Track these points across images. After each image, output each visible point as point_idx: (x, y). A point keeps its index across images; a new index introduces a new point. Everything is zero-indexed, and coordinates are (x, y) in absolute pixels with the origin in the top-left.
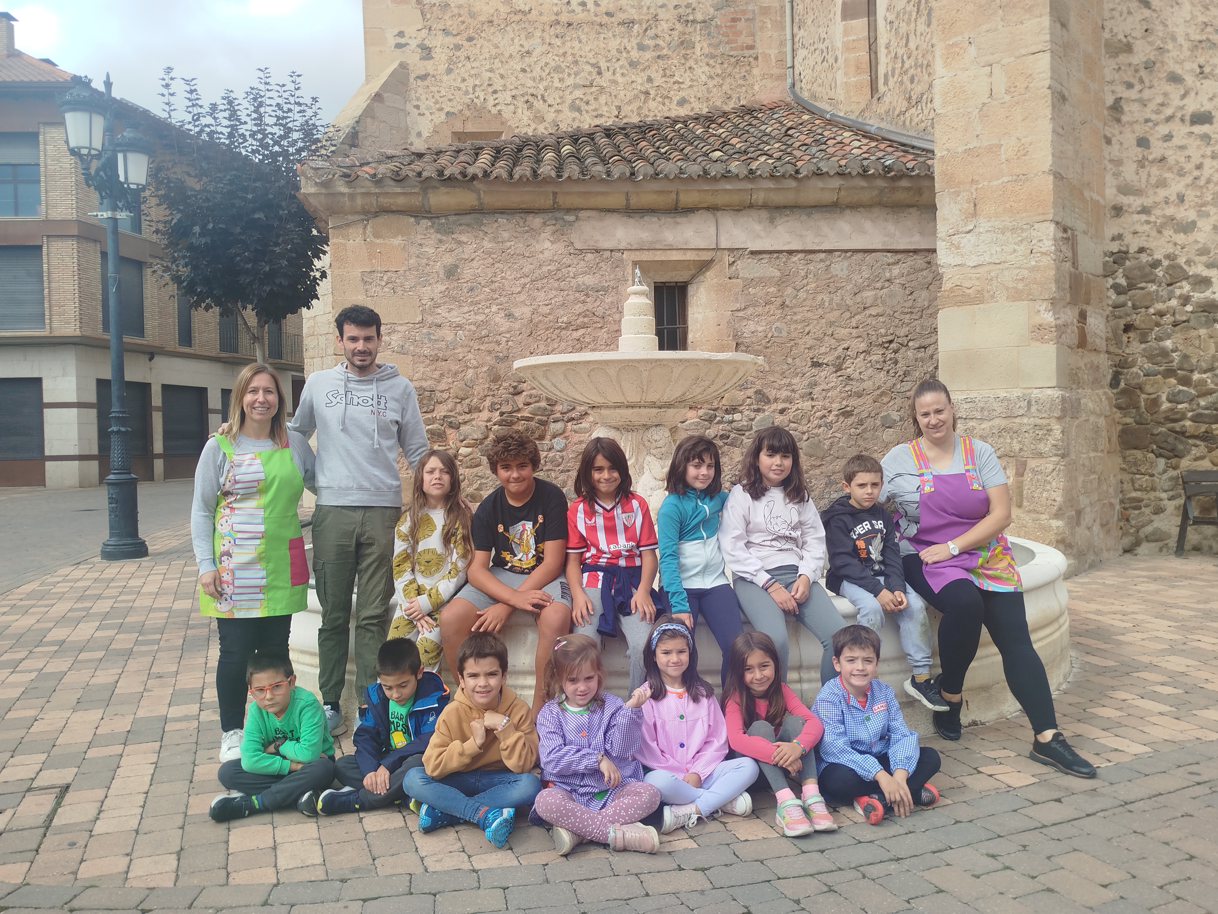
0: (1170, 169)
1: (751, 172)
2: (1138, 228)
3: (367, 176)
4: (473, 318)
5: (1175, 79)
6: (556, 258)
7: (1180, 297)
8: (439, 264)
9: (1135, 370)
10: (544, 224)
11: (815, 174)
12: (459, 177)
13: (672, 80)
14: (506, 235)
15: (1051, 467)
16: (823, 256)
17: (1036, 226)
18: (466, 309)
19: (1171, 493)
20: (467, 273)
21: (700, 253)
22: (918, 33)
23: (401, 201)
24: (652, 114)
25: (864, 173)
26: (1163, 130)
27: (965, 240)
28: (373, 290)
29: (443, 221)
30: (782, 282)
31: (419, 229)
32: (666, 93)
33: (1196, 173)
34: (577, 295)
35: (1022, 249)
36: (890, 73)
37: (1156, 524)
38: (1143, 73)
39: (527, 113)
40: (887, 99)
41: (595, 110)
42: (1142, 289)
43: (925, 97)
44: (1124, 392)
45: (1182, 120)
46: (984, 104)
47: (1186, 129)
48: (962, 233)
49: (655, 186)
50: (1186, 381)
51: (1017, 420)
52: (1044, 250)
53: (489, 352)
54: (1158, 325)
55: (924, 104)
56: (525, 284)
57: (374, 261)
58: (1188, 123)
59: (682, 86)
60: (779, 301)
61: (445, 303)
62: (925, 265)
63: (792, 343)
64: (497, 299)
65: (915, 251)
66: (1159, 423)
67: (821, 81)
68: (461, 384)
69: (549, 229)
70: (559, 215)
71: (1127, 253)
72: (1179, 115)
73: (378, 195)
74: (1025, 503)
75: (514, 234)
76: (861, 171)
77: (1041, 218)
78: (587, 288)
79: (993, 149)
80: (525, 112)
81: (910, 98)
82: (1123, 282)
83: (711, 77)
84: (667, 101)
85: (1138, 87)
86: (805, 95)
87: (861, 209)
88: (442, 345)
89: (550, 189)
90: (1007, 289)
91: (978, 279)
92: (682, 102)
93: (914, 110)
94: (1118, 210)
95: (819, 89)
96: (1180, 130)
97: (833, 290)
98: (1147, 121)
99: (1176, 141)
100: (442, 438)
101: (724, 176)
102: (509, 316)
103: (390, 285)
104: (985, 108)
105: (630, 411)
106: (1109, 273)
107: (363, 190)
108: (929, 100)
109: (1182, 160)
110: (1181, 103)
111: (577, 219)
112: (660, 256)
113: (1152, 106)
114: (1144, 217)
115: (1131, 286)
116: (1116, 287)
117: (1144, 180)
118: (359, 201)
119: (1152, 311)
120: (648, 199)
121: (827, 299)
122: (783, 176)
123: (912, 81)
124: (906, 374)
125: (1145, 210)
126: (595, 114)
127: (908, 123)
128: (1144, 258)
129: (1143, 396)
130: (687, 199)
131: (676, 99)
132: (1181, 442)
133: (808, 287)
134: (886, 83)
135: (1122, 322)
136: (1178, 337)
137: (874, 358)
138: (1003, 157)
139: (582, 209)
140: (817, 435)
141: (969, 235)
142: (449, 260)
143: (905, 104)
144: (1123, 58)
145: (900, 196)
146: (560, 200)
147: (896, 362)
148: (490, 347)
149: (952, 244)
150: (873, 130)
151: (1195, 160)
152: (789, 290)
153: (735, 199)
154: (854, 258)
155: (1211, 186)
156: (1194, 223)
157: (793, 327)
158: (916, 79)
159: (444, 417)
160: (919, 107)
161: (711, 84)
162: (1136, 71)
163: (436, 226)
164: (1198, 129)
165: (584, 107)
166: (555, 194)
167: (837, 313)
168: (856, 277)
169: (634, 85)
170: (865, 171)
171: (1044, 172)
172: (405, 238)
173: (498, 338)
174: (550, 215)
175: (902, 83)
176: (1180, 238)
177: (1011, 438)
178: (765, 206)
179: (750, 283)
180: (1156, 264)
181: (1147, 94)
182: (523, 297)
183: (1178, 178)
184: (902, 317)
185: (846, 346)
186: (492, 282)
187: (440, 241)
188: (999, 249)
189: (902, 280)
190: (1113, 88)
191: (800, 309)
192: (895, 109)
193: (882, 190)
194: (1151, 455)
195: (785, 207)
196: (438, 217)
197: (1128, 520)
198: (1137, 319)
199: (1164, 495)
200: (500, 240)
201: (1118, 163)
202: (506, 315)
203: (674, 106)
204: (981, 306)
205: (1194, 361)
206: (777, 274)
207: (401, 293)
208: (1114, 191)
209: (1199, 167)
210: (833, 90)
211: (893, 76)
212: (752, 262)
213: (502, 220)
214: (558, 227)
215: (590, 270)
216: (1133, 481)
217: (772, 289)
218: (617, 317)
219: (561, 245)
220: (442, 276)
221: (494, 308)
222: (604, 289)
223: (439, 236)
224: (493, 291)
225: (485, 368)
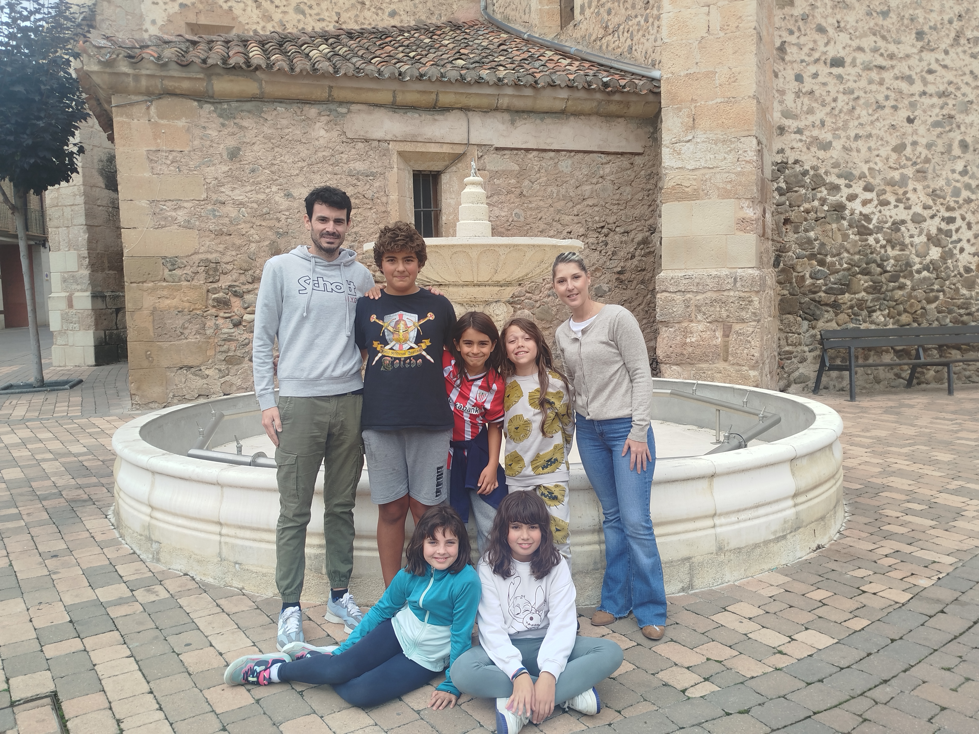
0: (816, 100)
1: (500, 80)
2: (795, 145)
3: (152, 58)
4: (255, 197)
5: (821, 30)
6: (330, 145)
7: (820, 199)
8: (222, 146)
9: (790, 254)
10: (319, 114)
11: (550, 85)
12: (244, 66)
14: (285, 122)
15: (751, 329)
16: (552, 154)
17: (743, 139)
18: (248, 188)
19: (811, 347)
20: (248, 155)
21: (455, 147)
23: (186, 85)
24: (367, 22)
25: (587, 88)
26: (812, 69)
27: (685, 148)
28: (158, 168)
29: (226, 106)
30: (521, 175)
31: (202, 112)
32: (379, 5)
33: (833, 105)
34: (349, 179)
35: (731, 157)
36: (586, 5)
37: (801, 370)
38: (801, 23)
39: (256, 12)
40: (583, 26)
41: (318, 14)
42: (796, 192)
43: (622, 27)
44: (783, 271)
45: (825, 63)
46: (703, 38)
47: (827, 70)
48: (683, 142)
49: (419, 86)
50: (822, 263)
51: (725, 293)
52: (748, 159)
53: (271, 228)
54: (806, 220)
55: (621, 33)
56: (303, 168)
57: (159, 141)
58: (828, 65)
60: (518, 191)
61: (228, 182)
63: (528, 227)
64: (277, 180)
66: (804, 294)
67: (514, 7)
68: (244, 257)
69: (324, 119)
70: (332, 107)
71: (787, 163)
72: (823, 58)
73: (163, 78)
74: (730, 358)
75: (292, 122)
76: (586, 86)
77: (747, 133)
78: (358, 173)
79: (710, 75)
80: (254, 10)
81: (607, 27)
82: (783, 185)
84: (380, 12)
85: (797, 34)
86: (498, 17)
87: (582, 117)
88: (226, 221)
89: (327, 83)
90: (718, 189)
91: (695, 179)
92: (393, 14)
93: (610, 37)
94: (782, 130)
95: (513, 13)
96: (824, 70)
97: (560, 184)
98: (802, 61)
99: (821, 79)
100: (228, 305)
101: (477, 82)
102: (288, 195)
103: (175, 164)
104: (703, 41)
106: (775, 179)
107: (148, 72)
108: (626, 30)
109: (824, 93)
110: (825, 50)
111: (349, 111)
112: (421, 148)
113: (806, 50)
114: (798, 136)
115: (789, 190)
116: (779, 189)
117: (799, 108)
118: (144, 82)
119: (802, 209)
120: (410, 98)
121: (555, 191)
122: (525, 86)
123: (609, 12)
124: (614, 253)
125: (799, 131)
126: (318, 18)
127: (604, 47)
128: (798, 168)
129: (795, 274)
130: (446, 99)
131: (388, 11)
132: (818, 308)
133: (541, 181)
134: (582, 12)
135: (783, 217)
136: (818, 230)
137: (591, 240)
138: (717, 82)
139: (354, 103)
140: (547, 303)
141: (688, 144)
142: (231, 142)
143: (601, 32)
144: (787, 10)
145: (613, 108)
146: (336, 93)
147: (606, 244)
148: (271, 223)
149: (675, 150)
150: (572, 51)
151: (833, 94)
152: (526, 182)
153: (485, 102)
154: (576, 157)
155: (842, 115)
156: (830, 143)
157: (529, 213)
158: (613, 12)
159: (230, 286)
160: (616, 35)
162: (796, 21)
163: (218, 111)
164: (836, 71)
165: (307, 11)
166: (331, 87)
167: (562, 203)
168: (577, 173)
170: (590, 86)
171: (749, 97)
172: (189, 120)
173: (279, 215)
174: (325, 106)
175: (598, 14)
176: (821, 154)
177: (720, 307)
178: (508, 110)
179: (496, 174)
180: (805, 173)
181: (803, 40)
182: (300, 179)
183: (821, 108)
184: (612, 207)
185: (569, 230)
186: (272, 164)
187: (223, 125)
188: (712, 156)
189: (612, 177)
190: (780, 33)
191: (535, 199)
192: (591, 35)
193: (600, 102)
194: (799, 319)
195: (523, 112)
196: (220, 103)
197: (783, 368)
198: (793, 216)
199: (806, 349)
200: (279, 126)
201: (782, 92)
202: (285, 195)
203: (386, 16)
204: (697, 201)
205: (828, 248)
206: (517, 168)
207: (186, 172)
208: (779, 115)
209: (835, 100)
211: (590, 7)
212: (496, 157)
213: (281, 109)
214: (332, 117)
215: (361, 158)
216: (787, 338)
217: (513, 181)
218: (384, 199)
219: (335, 134)
220: (225, 157)
221: (274, 189)
222: (372, 174)
223: (221, 120)
224: (273, 172)
225: (267, 243)
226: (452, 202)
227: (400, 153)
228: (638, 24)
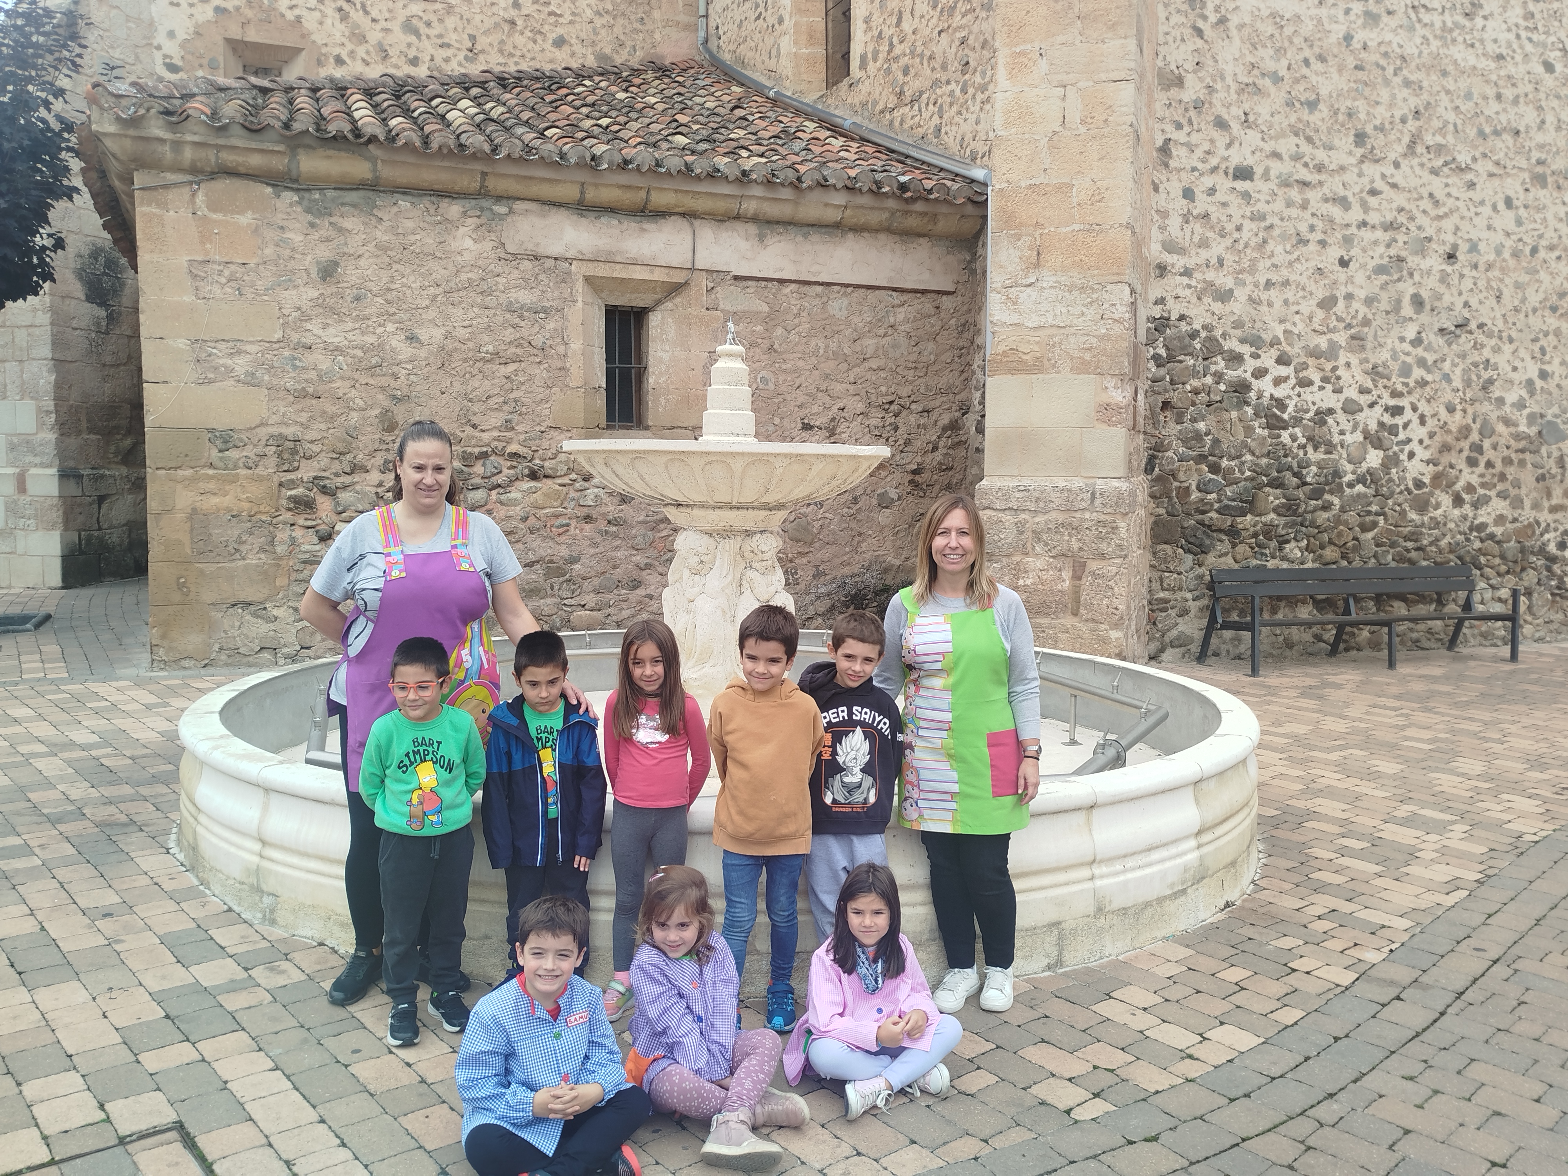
0: (1212, 227)
1: (744, 173)
2: (1181, 292)
3: (203, 117)
4: (357, 338)
5: (1221, 124)
6: (480, 263)
7: (1215, 374)
8: (309, 258)
9: (1170, 454)
10: (464, 213)
11: (819, 184)
12: (350, 136)
13: (547, 10)
14: (410, 224)
15: (1114, 570)
16: (819, 289)
17: (1109, 287)
18: (350, 325)
19: (1196, 593)
20: (351, 274)
21: (672, 272)
22: (917, 14)
23: (255, 161)
24: (518, 53)
25: (876, 191)
26: (1208, 181)
27: (1025, 295)
28: (206, 288)
29: (317, 196)
30: (771, 319)
31: (279, 203)
32: (538, 27)
33: (1236, 235)
34: (508, 316)
35: (1091, 312)
36: (870, 56)
37: (1180, 628)
38: (1192, 113)
39: (341, 27)
40: (864, 87)
41: (440, 36)
42: (1181, 362)
43: (925, 96)
44: (1158, 479)
45: (1226, 173)
46: (1055, 133)
47: (1229, 183)
48: (1021, 285)
49: (623, 179)
50: (1215, 468)
51: (1078, 515)
52: (1116, 316)
53: (383, 389)
54: (1193, 404)
55: (923, 105)
56: (436, 296)
57: (208, 246)
58: (1231, 176)
59: (561, 20)
60: (766, 344)
61: (317, 316)
62: (933, 311)
63: (780, 398)
64: (394, 314)
65: (923, 292)
66: (1189, 514)
67: (753, 44)
68: (339, 433)
69: (471, 222)
70: (485, 203)
71: (1168, 319)
72: (1223, 166)
73: (219, 148)
74: (1082, 611)
75: (422, 225)
76: (874, 188)
77: (1115, 278)
78: (522, 308)
79: (1065, 188)
80: (337, 23)
81: (901, 93)
82: (1163, 352)
83: (598, 13)
84: (539, 38)
85: (1187, 129)
86: (726, 57)
87: (866, 234)
88: (313, 375)
89: (479, 167)
90: (1072, 358)
91: (1037, 343)
92: (560, 42)
93: (907, 109)
94: (1162, 270)
95: (750, 54)
96: (1224, 184)
97: (829, 335)
98: (1194, 169)
99: (1219, 196)
100: (311, 508)
101: (710, 176)
102: (412, 338)
103: (234, 284)
104: (1055, 138)
105: (735, 512)
106: (1150, 343)
107: (196, 138)
108: (932, 101)
109: (1224, 218)
110: (1226, 154)
111: (511, 211)
112: (619, 272)
113: (1199, 153)
114: (1185, 280)
115: (1171, 358)
116: (1156, 358)
117: (1188, 238)
118: (188, 154)
119: (1188, 387)
120: (607, 194)
121: (822, 346)
122: (782, 184)
123: (906, 71)
124: (907, 443)
125: (1187, 273)
126: (440, 41)
127: (897, 124)
128: (1184, 327)
129: (1176, 484)
130: (661, 199)
131: (552, 36)
132: (1208, 536)
133: (801, 329)
134: (863, 66)
135: (1161, 399)
136: (1211, 419)
137: (874, 422)
138: (1075, 200)
139: (519, 199)
140: (805, 515)
141: (1029, 290)
142: (325, 253)
143: (892, 101)
144: (1174, 92)
145: (912, 222)
146: (492, 184)
147: (896, 429)
148: (384, 381)
149: (1008, 298)
150: (847, 124)
151: (1237, 220)
152: (779, 331)
153: (720, 205)
154: (855, 295)
155: (1248, 251)
156: (1231, 291)
157: (781, 378)
158: (912, 72)
159: (315, 478)
160: (916, 107)
161: (599, 22)
162: (1186, 110)
163: (305, 203)
164: (1241, 185)
165: (423, 30)
166: (484, 174)
167: (832, 364)
168: (856, 319)
169: (495, 9)
170: (879, 188)
171: (1121, 225)
172: (257, 216)
173: (396, 369)
174: (473, 202)
175: (888, 71)
176: (1217, 307)
177: (1070, 535)
178: (754, 219)
179: (733, 317)
180: (1194, 335)
181: (1195, 138)
182: (432, 314)
183: (1219, 239)
184: (905, 373)
185: (841, 405)
186: (389, 289)
187: (312, 225)
188: (1064, 310)
189: (907, 327)
190: (1164, 126)
191: (791, 356)
192: (875, 103)
193: (893, 213)
194: (1180, 551)
195: (778, 222)
196: (309, 190)
197: (1154, 623)
198: (1174, 397)
199: (1189, 596)
200: (400, 231)
201: (1164, 214)
202: (407, 338)
203: (548, 46)
204: (1040, 376)
205: (1224, 446)
206: (765, 308)
207: (250, 296)
208: (1159, 247)
209: (1239, 228)
210: (774, 60)
211: (875, 60)
212: (734, 289)
213: (404, 204)
214: (483, 220)
215: (527, 284)
216: (1161, 580)
217: (759, 328)
218: (561, 349)
219: (488, 245)
220: (314, 275)
221: (390, 327)
222: (544, 310)
223: (309, 217)
224: (388, 302)
225: (376, 412)
226: (665, 356)
227: (588, 279)
228: (952, 93)
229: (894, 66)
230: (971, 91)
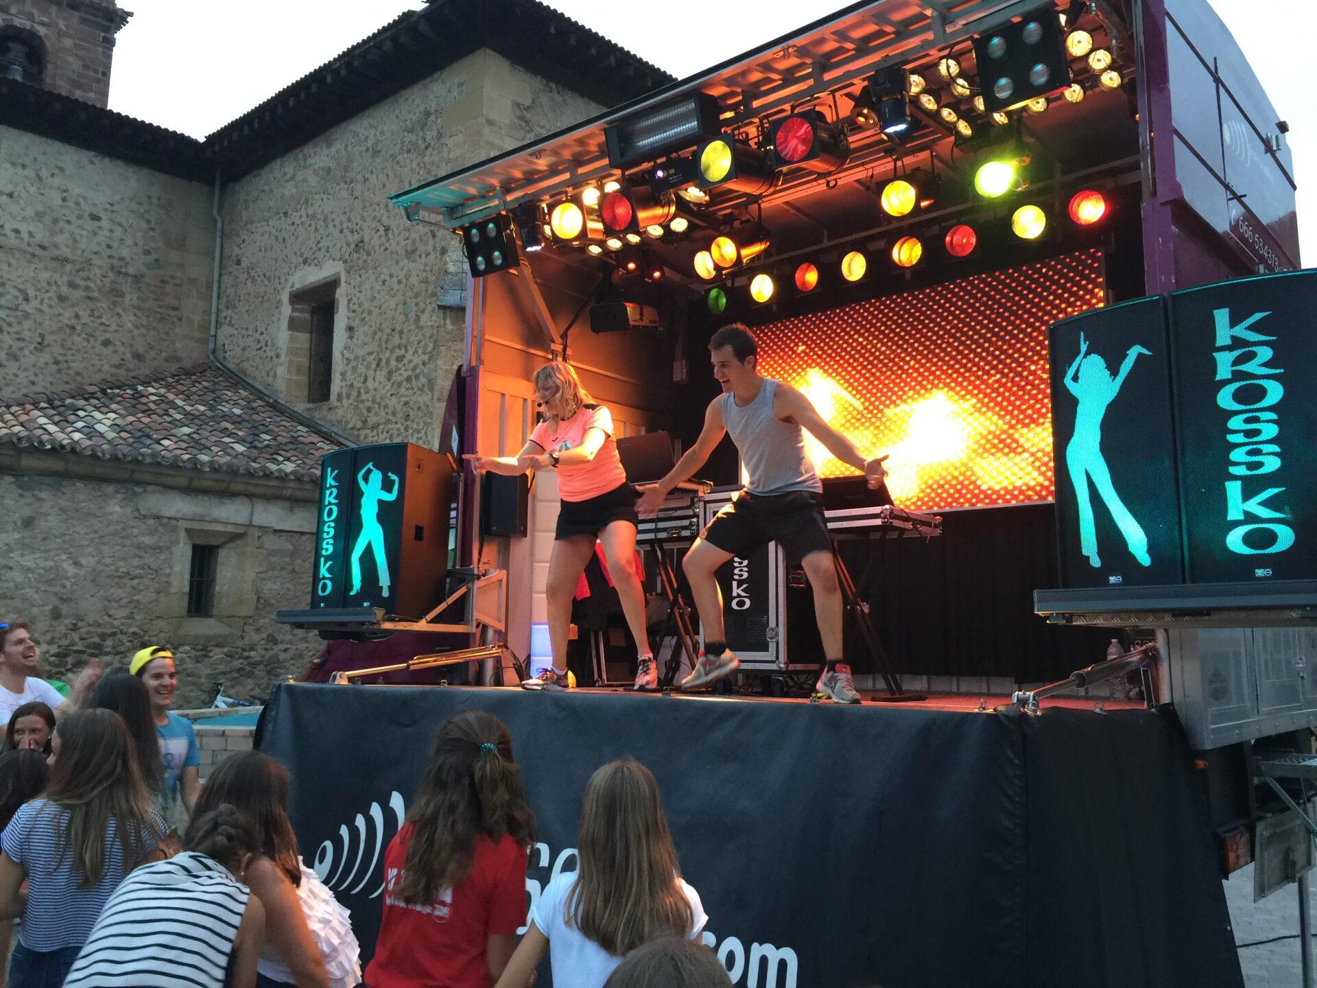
4: (42, 564)
6: (123, 520)
8: (17, 515)
10: (116, 492)
13: (99, 321)
14: (81, 497)
18: (38, 555)
20: (42, 524)
21: (237, 527)
30: (294, 555)
32: (92, 332)
34: (137, 551)
36: (344, 395)
41: (17, 333)
43: (381, 427)
53: (56, 593)
56: (94, 539)
59: (109, 329)
60: (290, 568)
61: (18, 549)
64: (67, 549)
67: (254, 364)
69: (119, 496)
70: (130, 486)
75: (89, 497)
78: (146, 546)
83: (137, 327)
84: (92, 340)
86: (231, 366)
88: (11, 585)
95: (252, 370)
111: (145, 491)
112: (206, 527)
120: (205, 484)
123: (369, 410)
130: (235, 487)
134: (339, 399)
139: (152, 484)
142: (27, 512)
143: (359, 425)
146: (137, 476)
148: (56, 589)
152: (299, 561)
153: (270, 491)
158: (373, 411)
163: (19, 483)
169: (60, 318)
173: (64, 581)
174: (123, 485)
175: (357, 407)
178: (289, 499)
179: (273, 553)
182: (90, 549)
186: (65, 534)
187: (21, 496)
192: (347, 423)
196: (22, 475)
200: (76, 500)
202: (73, 563)
203: (98, 345)
210: (271, 378)
211: (348, 398)
212: (274, 537)
213: (79, 485)
214: (128, 495)
215: (150, 532)
217: (287, 559)
218: (168, 571)
219: (128, 509)
220: (19, 524)
221: (64, 557)
222: (159, 548)
223: (20, 491)
224: (64, 541)
225: (50, 607)
226: (229, 575)
227: (188, 531)
229: (361, 405)
230: (410, 431)
